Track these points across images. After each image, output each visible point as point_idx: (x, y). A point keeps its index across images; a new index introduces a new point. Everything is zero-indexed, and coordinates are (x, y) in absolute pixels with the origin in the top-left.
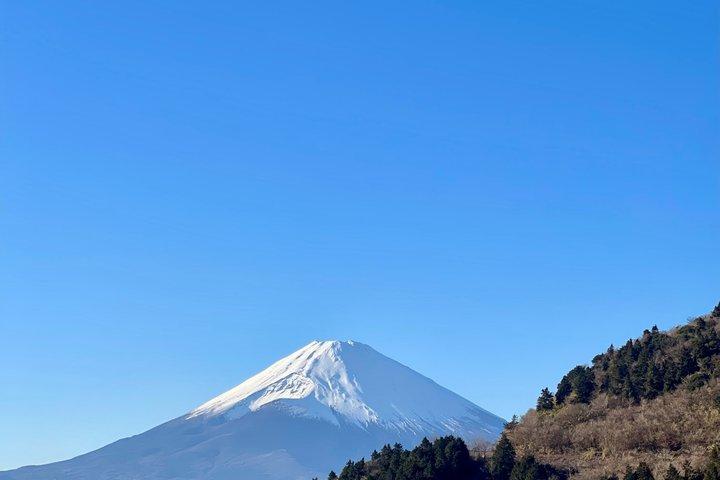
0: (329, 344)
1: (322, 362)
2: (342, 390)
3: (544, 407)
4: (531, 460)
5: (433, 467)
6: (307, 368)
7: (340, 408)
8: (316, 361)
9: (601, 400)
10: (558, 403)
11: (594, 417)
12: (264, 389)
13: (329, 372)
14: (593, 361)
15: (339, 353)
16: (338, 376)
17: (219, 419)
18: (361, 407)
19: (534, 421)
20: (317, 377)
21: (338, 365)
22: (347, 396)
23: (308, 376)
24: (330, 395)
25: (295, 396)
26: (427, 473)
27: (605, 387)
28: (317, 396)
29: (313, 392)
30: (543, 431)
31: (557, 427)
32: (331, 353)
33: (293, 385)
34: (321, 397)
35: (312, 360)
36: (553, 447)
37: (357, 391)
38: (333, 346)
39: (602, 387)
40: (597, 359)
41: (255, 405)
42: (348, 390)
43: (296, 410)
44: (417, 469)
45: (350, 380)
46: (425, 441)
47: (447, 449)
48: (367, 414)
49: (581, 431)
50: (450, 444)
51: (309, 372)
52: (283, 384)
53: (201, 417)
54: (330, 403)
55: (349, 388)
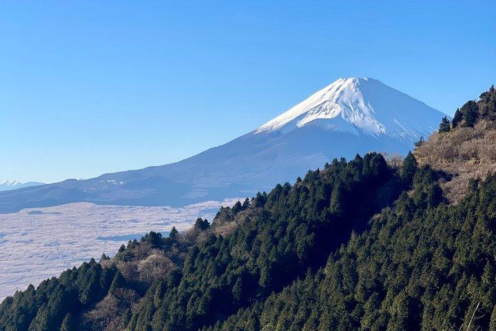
0: (350, 80)
1: (346, 92)
2: (361, 111)
3: (444, 130)
4: (427, 167)
5: (360, 175)
6: (336, 97)
7: (359, 124)
8: (342, 92)
9: (482, 124)
10: (454, 127)
11: (476, 136)
12: (307, 112)
13: (351, 99)
14: (480, 97)
15: (358, 86)
16: (357, 102)
17: (277, 133)
18: (374, 123)
19: (436, 140)
20: (343, 103)
21: (357, 94)
22: (364, 115)
23: (337, 102)
24: (352, 115)
25: (329, 117)
26: (356, 179)
27: (485, 115)
28: (343, 116)
29: (340, 114)
30: (440, 147)
31: (450, 144)
32: (352, 86)
33: (326, 109)
34: (346, 116)
35: (339, 91)
36: (447, 158)
37: (370, 112)
38: (354, 82)
39: (483, 115)
40: (483, 95)
41: (301, 124)
42: (365, 112)
43: (329, 126)
44: (350, 175)
45: (366, 104)
46: (358, 156)
47: (371, 162)
48: (379, 128)
49: (466, 147)
50: (373, 158)
51: (337, 100)
52: (319, 108)
53: (264, 132)
54: (352, 121)
55: (366, 110)
